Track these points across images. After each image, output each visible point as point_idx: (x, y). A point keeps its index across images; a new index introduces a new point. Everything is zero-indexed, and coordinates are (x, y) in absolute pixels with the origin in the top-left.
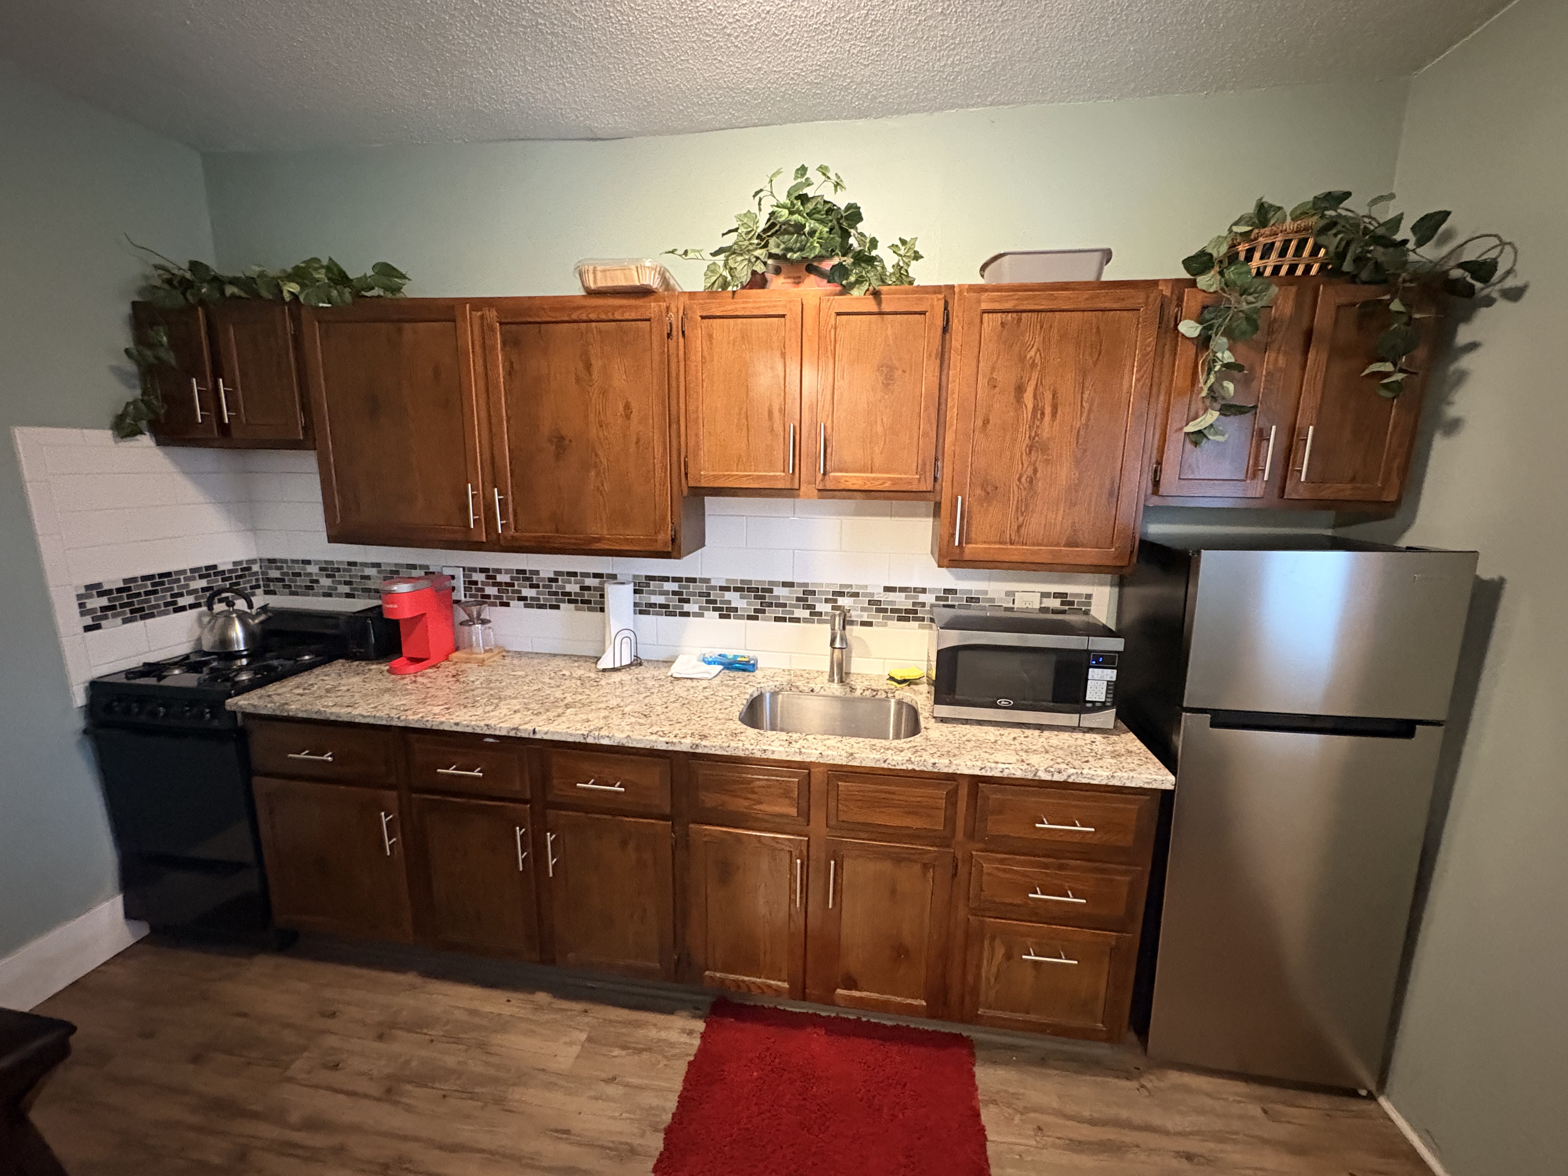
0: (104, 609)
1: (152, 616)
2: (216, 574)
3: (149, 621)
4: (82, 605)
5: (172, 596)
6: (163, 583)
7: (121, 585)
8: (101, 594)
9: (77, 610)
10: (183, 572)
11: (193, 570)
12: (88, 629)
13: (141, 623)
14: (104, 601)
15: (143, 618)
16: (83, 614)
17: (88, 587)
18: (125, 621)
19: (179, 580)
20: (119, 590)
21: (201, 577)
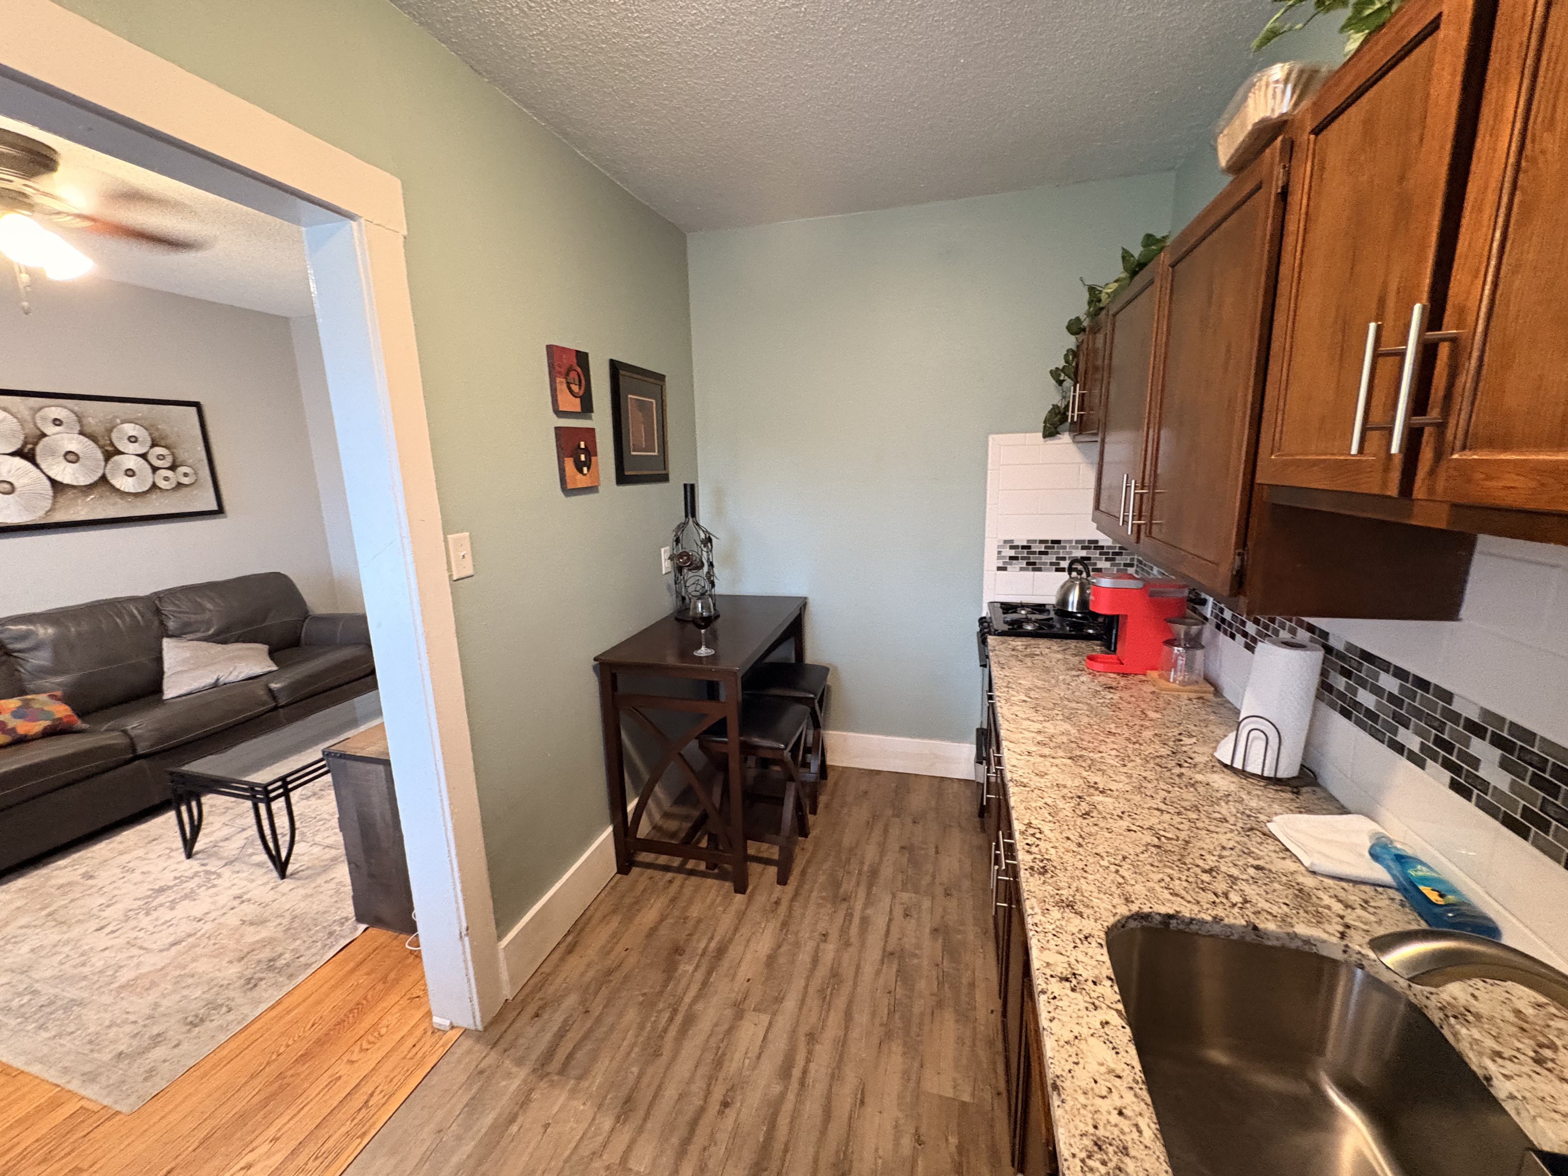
0: (1011, 558)
1: (1039, 570)
2: (1096, 548)
3: (1037, 573)
4: (999, 552)
5: (1058, 558)
6: (1053, 548)
7: (1025, 544)
8: (1012, 547)
9: (996, 555)
10: (1070, 542)
11: (1077, 542)
12: (999, 569)
13: (1032, 573)
14: (1012, 553)
15: (1034, 570)
16: (998, 558)
17: (1006, 542)
18: (1022, 569)
19: (1065, 548)
20: (1023, 547)
21: (1083, 548)
